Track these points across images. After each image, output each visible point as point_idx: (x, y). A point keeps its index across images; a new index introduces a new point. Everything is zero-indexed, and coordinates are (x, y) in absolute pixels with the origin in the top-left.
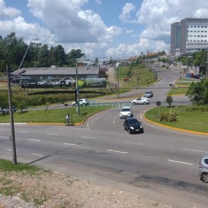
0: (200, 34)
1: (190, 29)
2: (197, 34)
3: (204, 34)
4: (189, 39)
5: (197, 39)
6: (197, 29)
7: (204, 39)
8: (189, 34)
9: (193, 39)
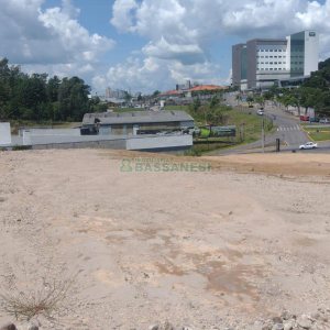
0: (273, 60)
1: (260, 53)
2: (269, 60)
3: (278, 60)
4: (260, 66)
5: (269, 66)
6: (269, 54)
7: (278, 66)
8: (260, 60)
9: (265, 66)
